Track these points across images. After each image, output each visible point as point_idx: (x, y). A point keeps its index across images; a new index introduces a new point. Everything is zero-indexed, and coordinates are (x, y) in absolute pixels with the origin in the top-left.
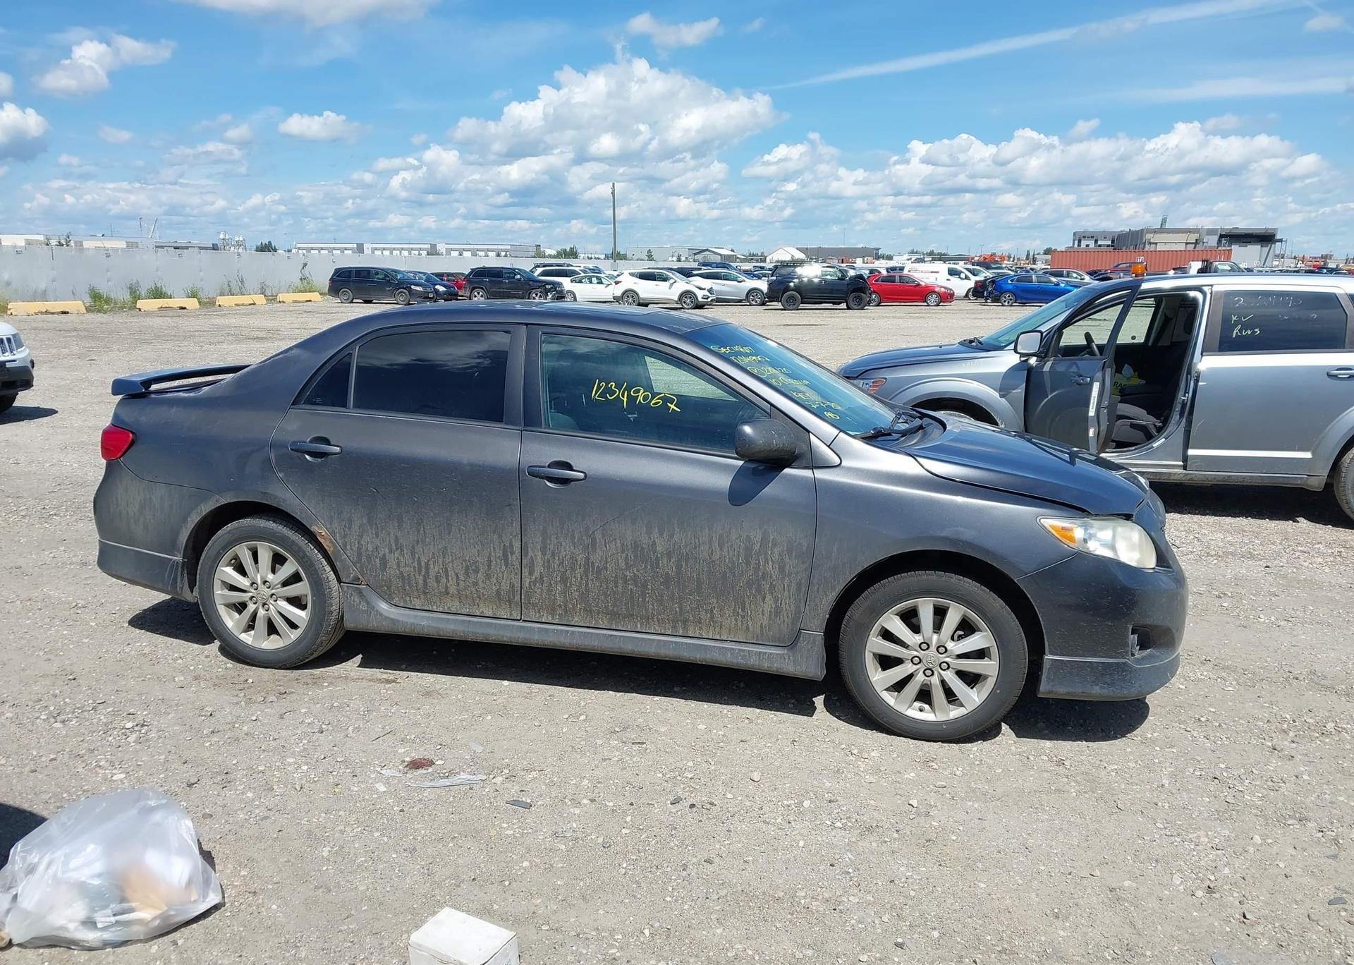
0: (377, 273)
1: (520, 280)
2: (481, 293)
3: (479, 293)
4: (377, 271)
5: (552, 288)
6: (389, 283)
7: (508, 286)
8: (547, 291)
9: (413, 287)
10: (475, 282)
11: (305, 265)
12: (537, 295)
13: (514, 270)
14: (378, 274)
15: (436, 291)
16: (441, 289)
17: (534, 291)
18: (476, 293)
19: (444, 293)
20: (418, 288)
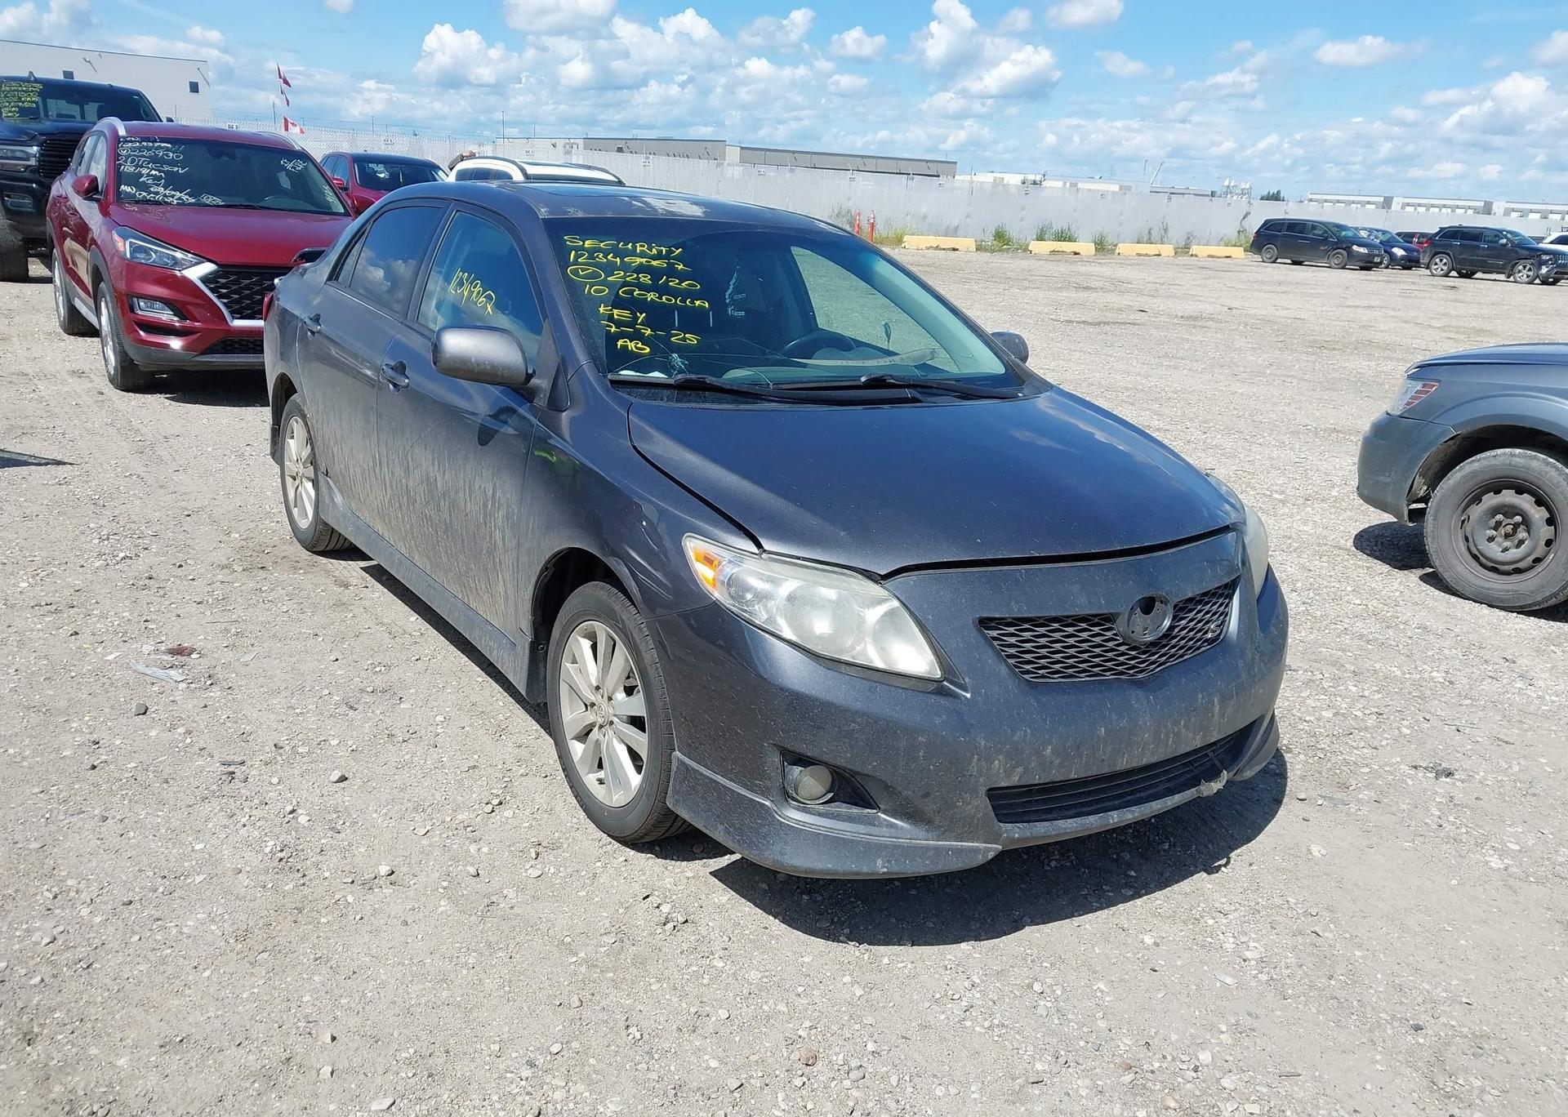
0: (1314, 227)
1: (1505, 245)
2: (1445, 261)
3: (1441, 260)
4: (1314, 225)
5: (1550, 260)
6: (1325, 241)
7: (1485, 253)
8: (1542, 263)
9: (1355, 248)
10: (1439, 246)
11: (1247, 214)
12: (1525, 267)
13: (1501, 231)
14: (1315, 229)
15: (1392, 256)
16: (1399, 252)
17: (1522, 261)
18: (1438, 260)
19: (1403, 258)
20: (1363, 250)
